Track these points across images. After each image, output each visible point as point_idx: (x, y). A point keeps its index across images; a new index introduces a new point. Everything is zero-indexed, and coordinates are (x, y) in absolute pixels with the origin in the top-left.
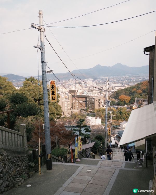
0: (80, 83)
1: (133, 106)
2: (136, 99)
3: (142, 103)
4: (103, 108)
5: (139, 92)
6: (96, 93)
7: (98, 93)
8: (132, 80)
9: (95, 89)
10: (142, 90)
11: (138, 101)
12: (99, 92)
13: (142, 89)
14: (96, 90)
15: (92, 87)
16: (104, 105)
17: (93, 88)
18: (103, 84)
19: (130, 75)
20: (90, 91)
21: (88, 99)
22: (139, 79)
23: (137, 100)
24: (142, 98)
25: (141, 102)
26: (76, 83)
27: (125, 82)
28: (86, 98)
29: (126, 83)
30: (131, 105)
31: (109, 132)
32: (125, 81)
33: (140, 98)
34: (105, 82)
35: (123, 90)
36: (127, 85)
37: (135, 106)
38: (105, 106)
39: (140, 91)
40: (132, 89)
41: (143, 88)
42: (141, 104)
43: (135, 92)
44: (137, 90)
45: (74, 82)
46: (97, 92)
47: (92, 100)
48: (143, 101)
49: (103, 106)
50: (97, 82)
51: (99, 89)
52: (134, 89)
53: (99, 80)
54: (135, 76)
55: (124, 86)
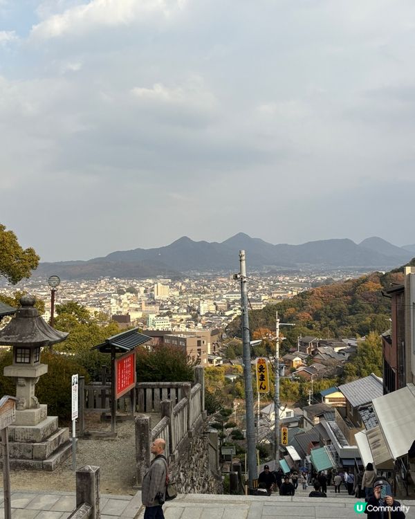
0: (132, 290)
1: (294, 360)
2: (300, 338)
3: (316, 350)
4: (210, 365)
5: (304, 317)
6: (182, 320)
7: (188, 319)
8: (278, 281)
9: (176, 308)
10: (311, 312)
11: (305, 344)
12: (190, 316)
13: (312, 310)
14: (181, 311)
15: (169, 303)
16: (212, 357)
17: (173, 304)
18: (200, 292)
19: (274, 267)
20: (164, 315)
21: (166, 341)
22: (300, 280)
23: (301, 342)
24: (316, 335)
25: (312, 346)
26: (121, 292)
27: (261, 287)
28: (162, 338)
29: (263, 291)
30: (288, 356)
31: (285, 438)
32: (262, 285)
33: (308, 335)
34: (205, 287)
35: (260, 311)
36: (267, 297)
37: (298, 359)
38: (215, 360)
39: (306, 315)
40: (285, 309)
41: (314, 308)
42: (313, 353)
43: (294, 318)
44: (299, 311)
45: (113, 288)
46: (184, 317)
47: (178, 343)
48: (319, 346)
49: (211, 361)
50: (183, 288)
51: (190, 309)
52: (291, 310)
53: (187, 281)
54: (285, 269)
55: (259, 300)
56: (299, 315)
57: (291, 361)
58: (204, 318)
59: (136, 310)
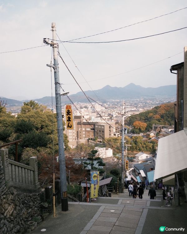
0: (86, 107)
1: (151, 135)
2: (154, 125)
3: (161, 130)
4: (114, 136)
5: (157, 117)
6: (106, 119)
7: (108, 119)
8: (147, 103)
9: (104, 114)
10: (160, 115)
11: (156, 128)
12: (109, 117)
13: (160, 114)
14: (105, 115)
15: (101, 112)
16: (115, 133)
17: (102, 112)
18: (114, 108)
19: (145, 97)
20: (99, 117)
21: (96, 126)
22: (156, 102)
23: (154, 127)
24: (161, 124)
25: (159, 129)
26: (81, 108)
27: (139, 106)
28: (94, 125)
29: (140, 107)
30: (148, 133)
31: (127, 166)
32: (140, 105)
33: (158, 124)
34: (116, 106)
35: (138, 115)
36: (142, 110)
37: (152, 134)
38: (117, 135)
39: (158, 116)
40: (148, 114)
41: (161, 113)
42: (159, 131)
43: (152, 117)
44: (155, 114)
45: (78, 106)
46: (107, 118)
47: (101, 127)
48: (162, 128)
49: (115, 135)
50: (107, 106)
51: (109, 115)
52: (151, 114)
53: (109, 103)
54: (150, 98)
55: (139, 111)
56: (155, 116)
57: (149, 135)
58: (115, 118)
59: (87, 115)
